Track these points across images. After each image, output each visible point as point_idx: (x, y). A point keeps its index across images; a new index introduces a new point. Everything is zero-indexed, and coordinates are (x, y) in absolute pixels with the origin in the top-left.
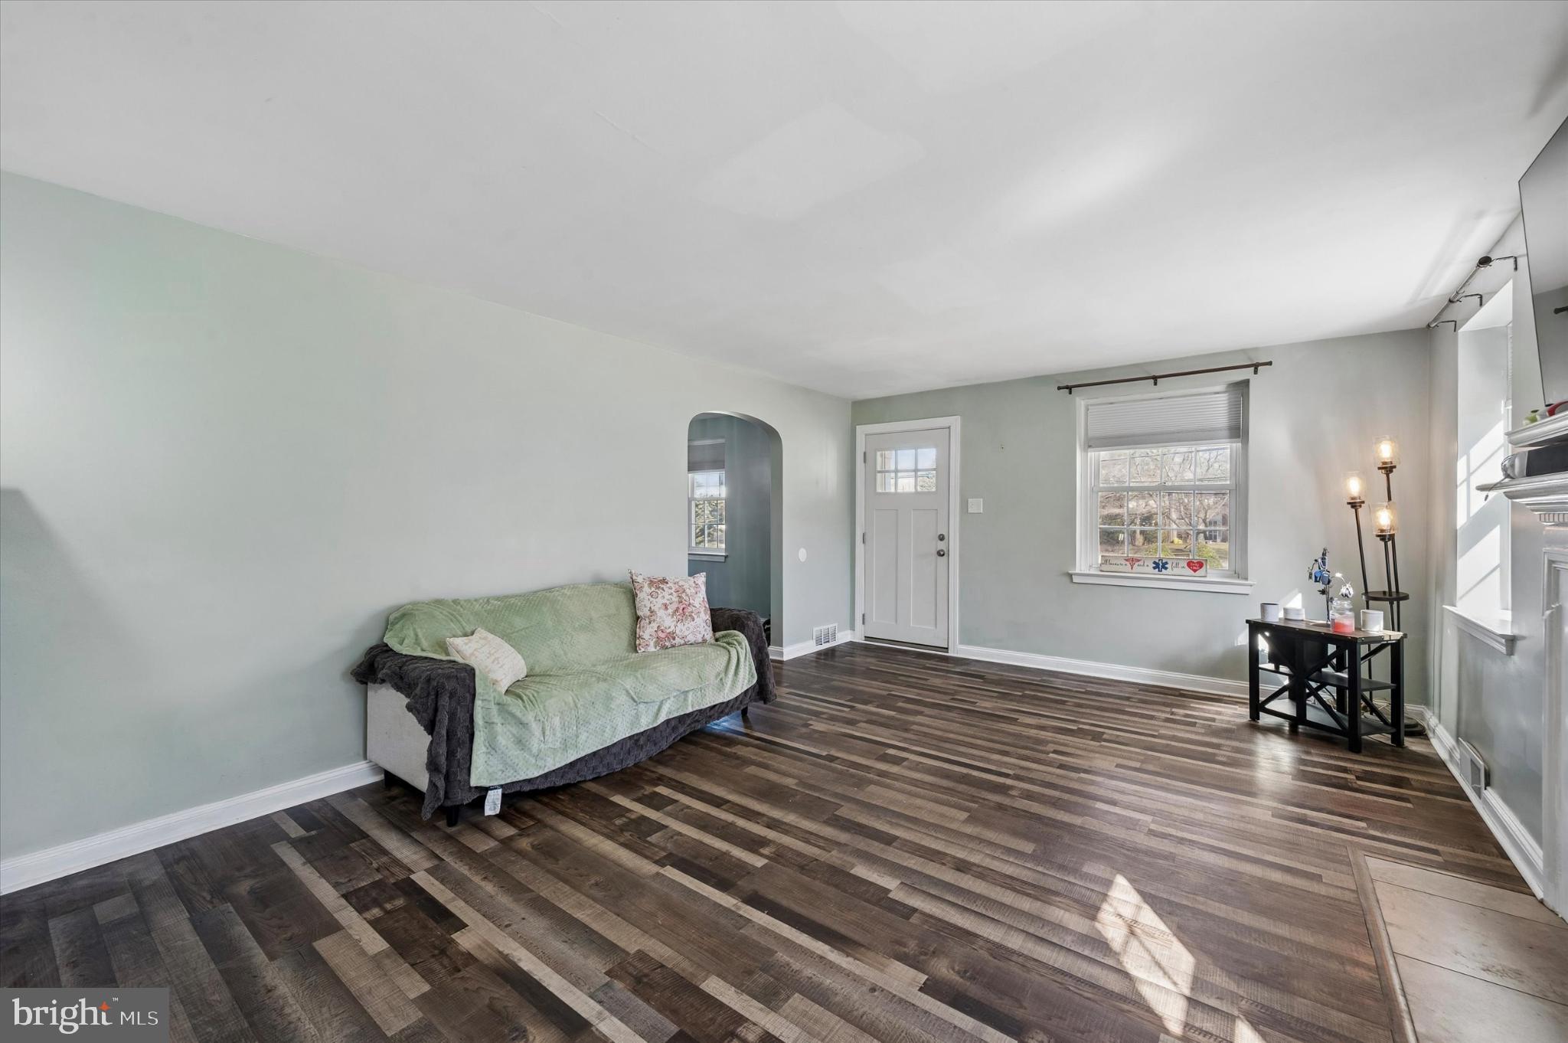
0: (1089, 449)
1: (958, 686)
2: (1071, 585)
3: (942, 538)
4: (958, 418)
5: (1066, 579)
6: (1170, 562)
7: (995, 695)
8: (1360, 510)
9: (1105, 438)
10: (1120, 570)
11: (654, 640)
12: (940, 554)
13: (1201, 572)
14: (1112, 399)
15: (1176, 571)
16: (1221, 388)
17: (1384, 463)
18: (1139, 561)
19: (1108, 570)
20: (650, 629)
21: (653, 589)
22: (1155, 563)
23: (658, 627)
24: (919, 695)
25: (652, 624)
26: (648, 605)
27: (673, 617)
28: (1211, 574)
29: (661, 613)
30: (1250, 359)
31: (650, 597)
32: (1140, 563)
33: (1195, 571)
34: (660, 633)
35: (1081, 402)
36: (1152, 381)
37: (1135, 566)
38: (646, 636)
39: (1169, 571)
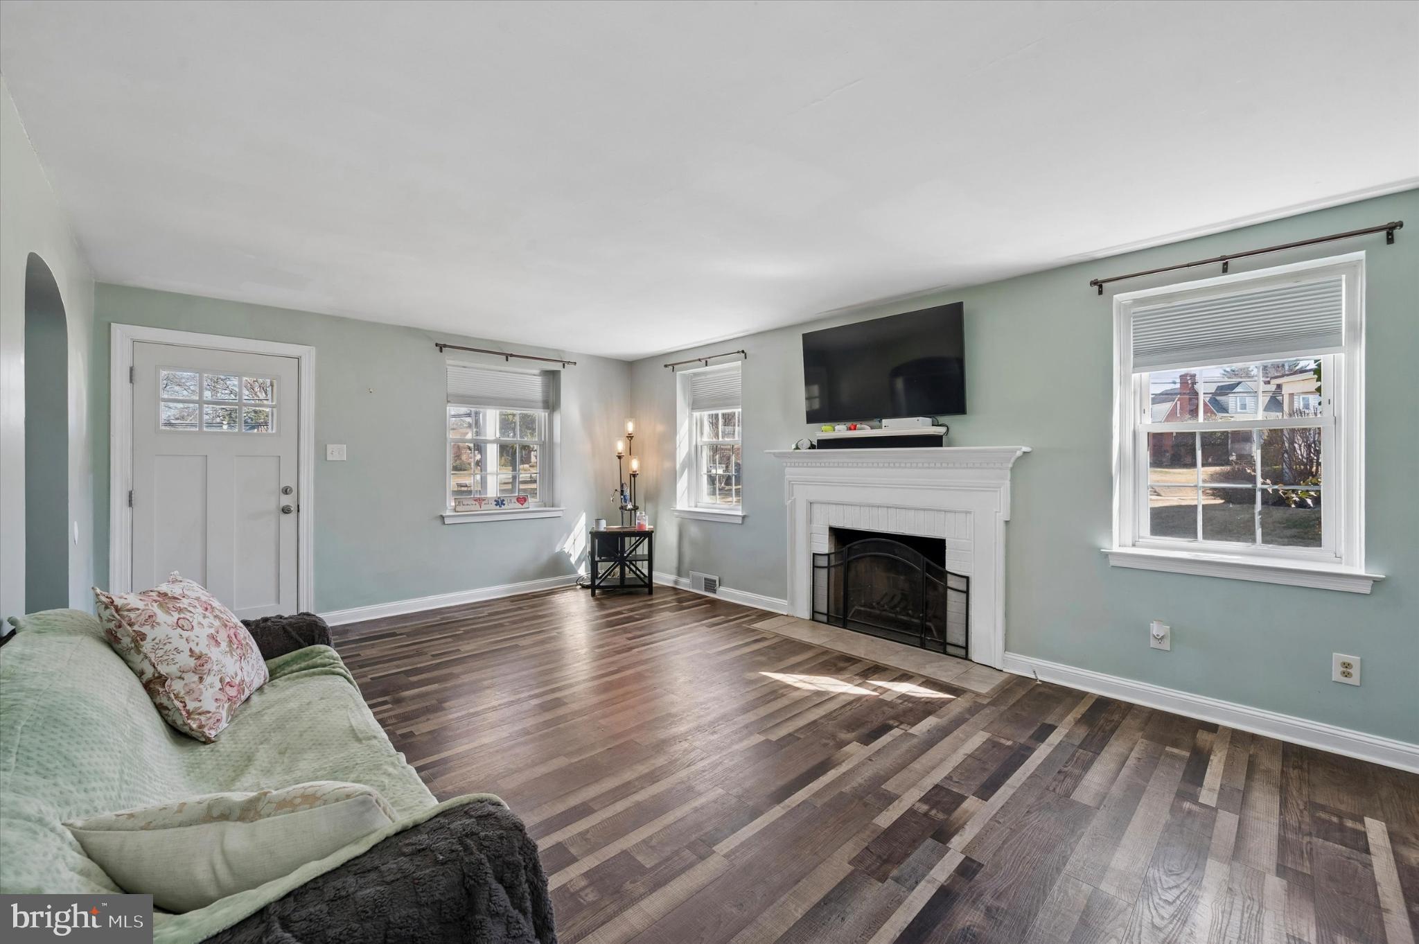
0: (449, 404)
1: (396, 648)
2: (445, 526)
3: (286, 491)
4: (313, 350)
5: (439, 522)
6: (505, 499)
7: (450, 640)
8: (622, 460)
9: (463, 396)
10: (474, 510)
11: (226, 705)
12: (286, 510)
13: (526, 505)
14: (465, 364)
15: (511, 506)
16: (537, 372)
17: (629, 434)
18: (484, 500)
19: (463, 510)
20: (211, 691)
21: (176, 615)
22: (495, 501)
23: (221, 680)
24: (398, 667)
25: (208, 680)
26: (184, 646)
27: (232, 655)
28: (532, 503)
29: (214, 653)
30: (561, 358)
31: (179, 630)
32: (485, 502)
33: (522, 504)
34: (228, 688)
35: (451, 361)
36: (504, 357)
37: (483, 505)
38: (208, 704)
39: (506, 507)
